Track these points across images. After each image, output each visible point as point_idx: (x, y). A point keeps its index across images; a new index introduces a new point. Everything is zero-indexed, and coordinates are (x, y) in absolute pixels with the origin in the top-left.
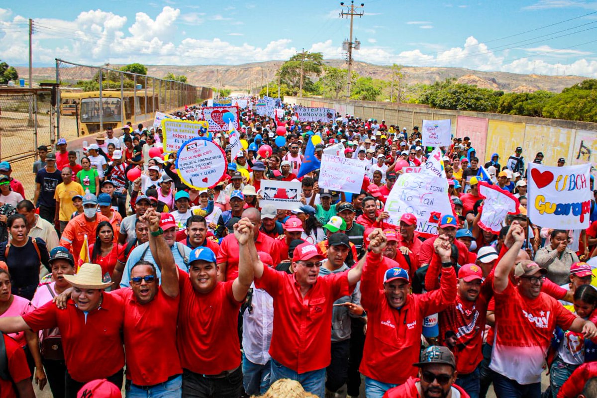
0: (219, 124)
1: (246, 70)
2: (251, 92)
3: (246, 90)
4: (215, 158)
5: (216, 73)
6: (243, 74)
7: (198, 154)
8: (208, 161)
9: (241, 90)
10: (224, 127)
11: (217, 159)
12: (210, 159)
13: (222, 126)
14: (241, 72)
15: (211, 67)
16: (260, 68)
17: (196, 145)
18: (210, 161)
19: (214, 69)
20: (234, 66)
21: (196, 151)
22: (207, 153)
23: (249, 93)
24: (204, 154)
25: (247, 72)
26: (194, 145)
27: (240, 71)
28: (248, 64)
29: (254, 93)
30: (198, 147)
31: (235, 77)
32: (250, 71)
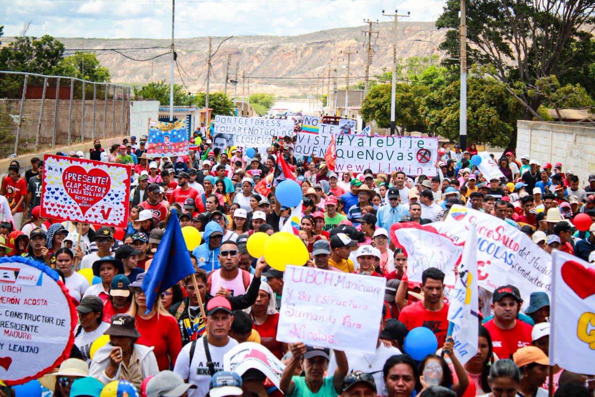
0: (78, 201)
1: (320, 46)
2: (330, 102)
3: (317, 97)
4: (49, 320)
5: (246, 56)
6: (310, 58)
7: (11, 295)
8: (29, 322)
9: (305, 96)
10: (89, 212)
11: (52, 326)
12: (37, 318)
13: (84, 210)
14: (307, 54)
15: (235, 42)
16: (353, 41)
17: (17, 273)
18: (35, 323)
19: (242, 45)
20: (290, 39)
21: (10, 289)
22: (35, 302)
23: (325, 104)
24: (26, 302)
25: (321, 52)
26: (11, 274)
27: (305, 49)
28: (324, 33)
29: (340, 103)
30: (19, 282)
31: (292, 65)
32: (330, 50)
